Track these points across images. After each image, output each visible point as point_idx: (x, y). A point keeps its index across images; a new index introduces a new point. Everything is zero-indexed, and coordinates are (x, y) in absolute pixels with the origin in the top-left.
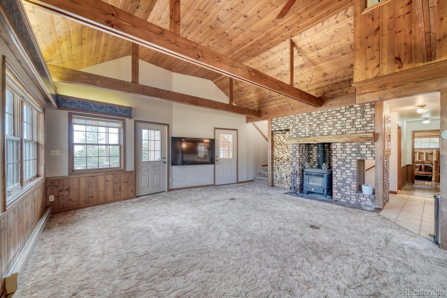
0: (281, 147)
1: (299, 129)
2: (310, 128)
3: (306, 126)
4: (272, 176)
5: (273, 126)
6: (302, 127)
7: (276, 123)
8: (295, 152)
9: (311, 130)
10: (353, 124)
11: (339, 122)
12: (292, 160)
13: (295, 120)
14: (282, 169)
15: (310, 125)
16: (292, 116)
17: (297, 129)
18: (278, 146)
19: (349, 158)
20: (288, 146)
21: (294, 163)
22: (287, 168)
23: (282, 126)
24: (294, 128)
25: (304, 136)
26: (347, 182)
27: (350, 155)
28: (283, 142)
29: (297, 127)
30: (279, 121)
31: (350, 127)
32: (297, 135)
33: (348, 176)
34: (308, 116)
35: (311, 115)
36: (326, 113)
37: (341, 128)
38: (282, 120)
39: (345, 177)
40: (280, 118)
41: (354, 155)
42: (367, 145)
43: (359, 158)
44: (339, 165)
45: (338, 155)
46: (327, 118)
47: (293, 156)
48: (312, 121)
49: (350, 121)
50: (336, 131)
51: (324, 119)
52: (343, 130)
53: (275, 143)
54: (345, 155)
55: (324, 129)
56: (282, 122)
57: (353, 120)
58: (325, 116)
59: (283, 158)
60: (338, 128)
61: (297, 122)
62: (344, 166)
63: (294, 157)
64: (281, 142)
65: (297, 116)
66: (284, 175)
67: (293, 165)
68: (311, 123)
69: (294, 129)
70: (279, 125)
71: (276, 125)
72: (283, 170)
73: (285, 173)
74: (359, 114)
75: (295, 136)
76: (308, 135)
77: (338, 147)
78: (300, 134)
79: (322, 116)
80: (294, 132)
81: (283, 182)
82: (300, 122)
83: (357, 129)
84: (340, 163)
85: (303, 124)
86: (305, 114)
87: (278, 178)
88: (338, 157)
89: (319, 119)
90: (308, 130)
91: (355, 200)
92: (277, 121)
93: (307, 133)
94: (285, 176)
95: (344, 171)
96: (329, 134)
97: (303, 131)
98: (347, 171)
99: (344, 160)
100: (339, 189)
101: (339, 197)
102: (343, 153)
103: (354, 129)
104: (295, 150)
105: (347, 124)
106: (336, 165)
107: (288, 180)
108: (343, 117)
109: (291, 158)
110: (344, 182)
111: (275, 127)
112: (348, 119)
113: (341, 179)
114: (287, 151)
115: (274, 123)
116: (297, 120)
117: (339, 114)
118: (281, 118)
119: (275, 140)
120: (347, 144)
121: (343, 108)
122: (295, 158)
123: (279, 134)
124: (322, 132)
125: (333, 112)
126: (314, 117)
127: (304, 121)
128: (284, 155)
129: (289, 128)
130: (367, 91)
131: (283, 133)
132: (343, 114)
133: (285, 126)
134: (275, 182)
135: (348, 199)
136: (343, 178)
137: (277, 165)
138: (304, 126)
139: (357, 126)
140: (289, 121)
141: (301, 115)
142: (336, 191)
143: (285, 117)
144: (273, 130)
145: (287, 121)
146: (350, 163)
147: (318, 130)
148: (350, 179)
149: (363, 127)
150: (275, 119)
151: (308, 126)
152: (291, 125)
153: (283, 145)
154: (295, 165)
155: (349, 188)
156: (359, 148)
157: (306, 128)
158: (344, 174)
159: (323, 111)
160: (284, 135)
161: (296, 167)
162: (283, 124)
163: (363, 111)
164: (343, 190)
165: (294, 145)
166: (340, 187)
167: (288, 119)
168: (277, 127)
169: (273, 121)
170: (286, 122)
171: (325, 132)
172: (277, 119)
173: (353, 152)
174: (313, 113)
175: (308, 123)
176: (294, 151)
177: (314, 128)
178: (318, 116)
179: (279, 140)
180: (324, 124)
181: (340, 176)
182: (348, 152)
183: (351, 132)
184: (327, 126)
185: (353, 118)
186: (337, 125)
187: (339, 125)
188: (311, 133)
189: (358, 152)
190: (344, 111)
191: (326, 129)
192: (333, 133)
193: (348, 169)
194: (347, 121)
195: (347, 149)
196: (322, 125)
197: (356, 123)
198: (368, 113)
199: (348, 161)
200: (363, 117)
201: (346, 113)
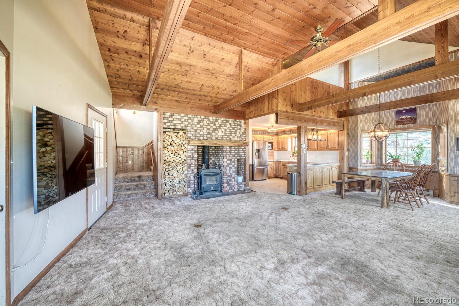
0: (172, 148)
1: (198, 131)
2: (208, 132)
3: (205, 129)
5: (165, 121)
6: (200, 129)
7: (170, 119)
9: (208, 134)
10: (236, 133)
11: (228, 130)
12: (191, 163)
13: (193, 121)
14: (174, 175)
15: (208, 129)
16: (190, 116)
17: (196, 131)
18: (169, 147)
19: (234, 158)
20: (182, 148)
21: (192, 165)
22: (181, 173)
23: (178, 125)
24: (192, 129)
25: (202, 138)
26: (233, 176)
27: (234, 156)
28: (176, 142)
29: (195, 128)
30: (174, 117)
31: (234, 135)
32: (196, 137)
33: (233, 171)
34: (206, 120)
35: (208, 119)
36: (220, 121)
37: (229, 135)
38: (179, 117)
39: (231, 172)
40: (175, 115)
41: (236, 156)
42: (242, 149)
43: (239, 158)
44: (228, 164)
45: (227, 156)
46: (220, 125)
48: (209, 125)
50: (226, 137)
51: (218, 125)
52: (230, 137)
53: (164, 143)
54: (231, 156)
55: (219, 134)
56: (179, 120)
57: (236, 130)
58: (220, 123)
59: (175, 161)
60: (227, 134)
61: (196, 124)
62: (231, 164)
63: (192, 159)
64: (173, 142)
65: (196, 117)
66: (176, 181)
67: (192, 168)
68: (209, 127)
69: (192, 130)
70: (174, 122)
71: (171, 122)
72: (175, 175)
73: (178, 179)
74: (239, 127)
75: (194, 138)
76: (205, 138)
77: (228, 149)
78: (198, 135)
79: (217, 123)
80: (192, 133)
81: (175, 189)
82: (199, 124)
83: (238, 138)
84: (229, 162)
85: (202, 126)
86: (203, 117)
87: (167, 186)
88: (228, 158)
89: (215, 124)
90: (206, 133)
91: (236, 188)
92: (171, 116)
93: (205, 136)
94: (177, 182)
95: (231, 168)
96: (222, 139)
97: (201, 133)
98: (233, 168)
99: (231, 160)
100: (228, 183)
101: (228, 189)
102: (231, 154)
103: (236, 137)
105: (233, 133)
106: (226, 164)
107: (181, 185)
108: (231, 127)
109: (190, 161)
110: (231, 177)
111: (169, 124)
112: (233, 128)
113: (229, 174)
114: (181, 153)
115: (167, 119)
116: (195, 121)
117: (228, 124)
118: (177, 115)
120: (233, 148)
121: (231, 120)
122: (193, 161)
123: (169, 132)
124: (217, 136)
125: (225, 122)
126: (211, 122)
127: (203, 124)
128: (177, 158)
129: (187, 128)
131: (174, 132)
132: (230, 124)
133: (183, 125)
135: (233, 188)
136: (231, 173)
137: (167, 170)
138: (202, 129)
139: (238, 135)
140: (186, 120)
141: (199, 117)
142: (226, 185)
143: (183, 115)
144: (165, 126)
145: (185, 120)
146: (234, 162)
147: (214, 134)
148: (234, 174)
149: (241, 136)
150: (169, 114)
151: (206, 129)
152: (190, 125)
153: (175, 147)
154: (193, 168)
155: (233, 180)
156: (239, 150)
157: (204, 131)
158: (231, 170)
159: (218, 119)
160: (176, 134)
161: (194, 170)
162: (180, 122)
163: (241, 125)
164: (230, 182)
165: (193, 147)
166: (228, 181)
167: (185, 118)
168: (172, 124)
169: (166, 116)
170: (183, 120)
171: (219, 136)
172: (171, 115)
173: (236, 153)
174: (210, 118)
175: (206, 127)
176: (192, 153)
177: (211, 132)
178: (214, 122)
179: (170, 140)
180: (219, 130)
181: (228, 172)
182: (233, 154)
183: (235, 139)
184: (220, 132)
185: (236, 129)
186: (227, 132)
187: (228, 132)
188: (209, 136)
189: (238, 153)
190: (231, 122)
191: (220, 134)
192: (224, 139)
193: (233, 166)
194: (233, 130)
195: (233, 151)
196: (217, 130)
197: (237, 133)
198: (243, 127)
199: (233, 160)
200: (241, 129)
201: (232, 124)
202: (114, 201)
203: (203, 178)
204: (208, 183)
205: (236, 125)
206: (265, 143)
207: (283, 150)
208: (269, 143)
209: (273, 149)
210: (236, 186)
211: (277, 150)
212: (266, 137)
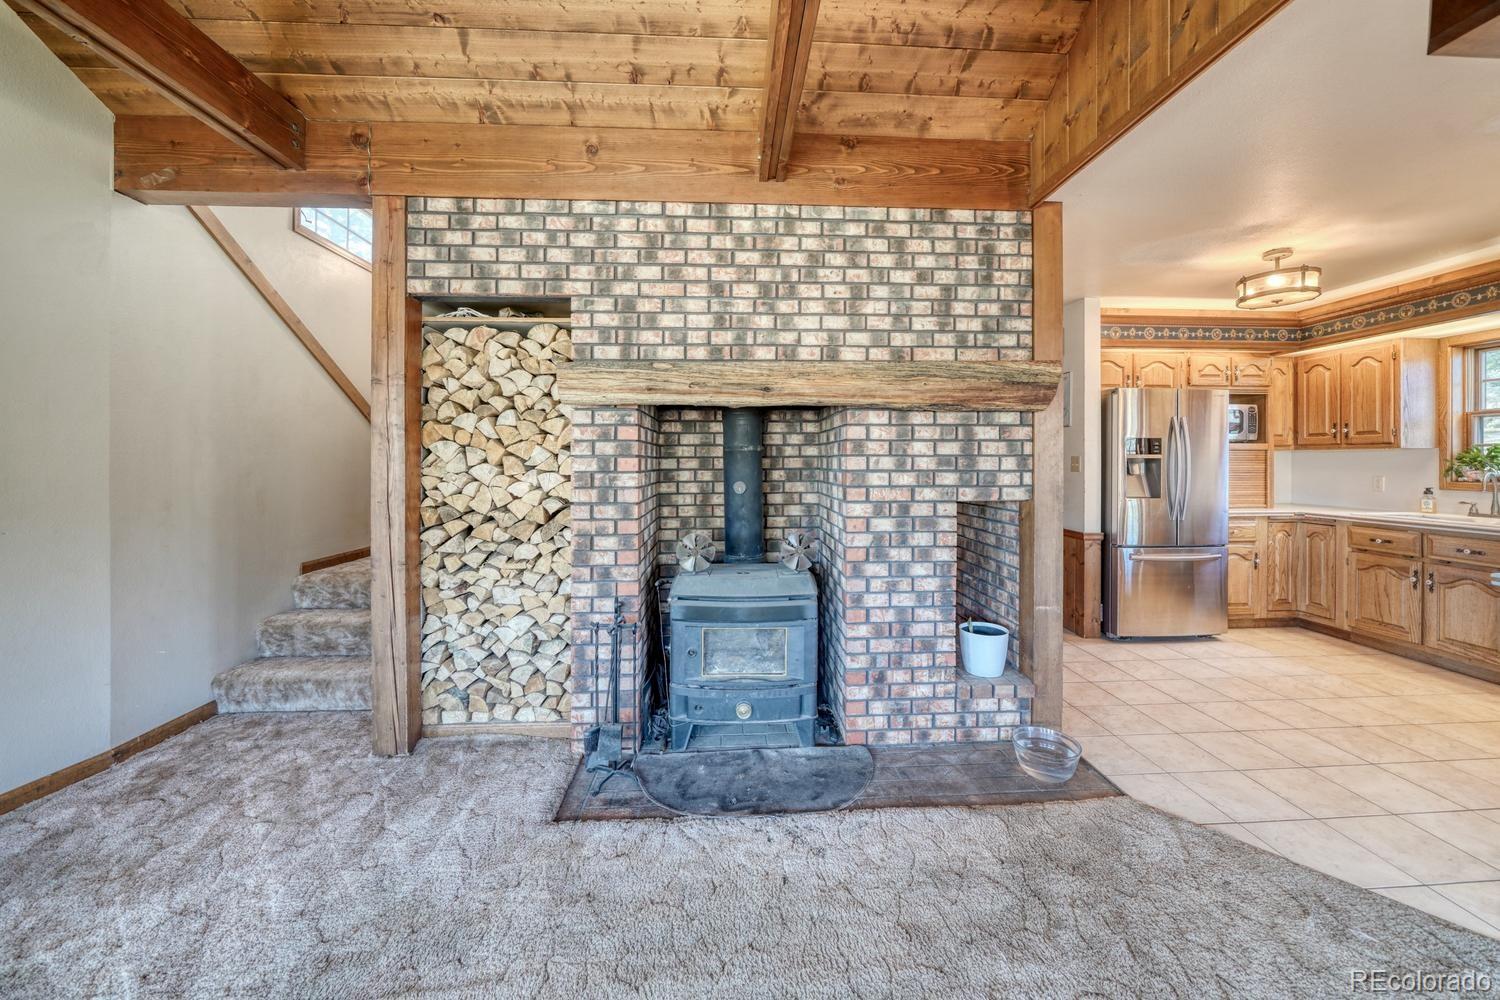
0: (486, 426)
1: (644, 306)
2: (715, 308)
3: (692, 289)
4: (415, 656)
5: (419, 253)
6: (661, 290)
7: (456, 238)
8: (607, 466)
9: (720, 323)
10: (943, 310)
11: (881, 291)
12: (591, 527)
13: (607, 238)
14: (497, 593)
15: (717, 289)
16: (585, 207)
17: (627, 306)
18: (467, 421)
19: (929, 494)
20: (547, 426)
21: (601, 543)
22: (542, 586)
23: (504, 270)
24: (604, 292)
25: (672, 352)
26: (917, 630)
27: (928, 479)
28: (508, 389)
29: (625, 289)
30: (477, 222)
31: (929, 324)
32: (627, 345)
33: (921, 596)
34: (703, 225)
35: (723, 222)
36: (812, 228)
37: (886, 323)
38: (510, 222)
39: (905, 600)
40: (486, 205)
41: (950, 479)
42: (1003, 427)
43: (969, 495)
44: (879, 537)
45: (874, 479)
46: (816, 260)
47: (593, 495)
48: (724, 258)
49: (934, 292)
50: (863, 338)
51: (799, 259)
52: (898, 340)
53: (436, 395)
54: (907, 479)
55: (801, 322)
56: (510, 239)
57: (946, 288)
58: (810, 244)
59: (505, 509)
60: (873, 322)
61: (628, 257)
62: (903, 543)
63: (603, 501)
64: (489, 388)
65: (629, 214)
66: (512, 632)
67: (598, 559)
68: (723, 275)
69: (605, 304)
70: (481, 254)
71: (460, 256)
72: (508, 597)
73: (525, 622)
74: (971, 262)
76: (700, 353)
77: (875, 433)
78: (648, 337)
79: (789, 243)
80: (602, 320)
81: (504, 687)
82: (648, 254)
83: (961, 343)
84: (884, 525)
85: (673, 273)
86: (681, 209)
87: (460, 663)
88: (875, 495)
89: (770, 254)
90: (706, 321)
91: (950, 720)
92: (460, 218)
93: (693, 337)
94: (521, 645)
95: (902, 569)
96: (831, 353)
97: (667, 321)
98: (918, 570)
99: (904, 508)
100: (881, 679)
101: (880, 722)
102: (900, 468)
103: (948, 339)
104: (608, 448)
105: (917, 307)
106: (864, 540)
107: (544, 665)
108: (900, 266)
109: (584, 513)
110: (904, 633)
111: (444, 270)
112: (924, 277)
113: (890, 616)
114: (538, 456)
115: (432, 238)
116: (624, 241)
117: (881, 245)
118: (501, 205)
119: (434, 375)
120: (917, 418)
121: (901, 214)
122: (610, 511)
123: (469, 328)
124: (788, 338)
125: (852, 230)
126: (740, 238)
127: (679, 257)
128: (518, 489)
129: (568, 289)
131: (501, 329)
132: (898, 246)
133: (536, 272)
134: (431, 698)
135: (922, 721)
136: (901, 610)
137: (452, 564)
138: (675, 289)
139: (962, 325)
140: (561, 240)
141: (656, 208)
142: (865, 692)
143: (533, 206)
144: (420, 287)
145: (552, 235)
146: (929, 523)
147: (765, 321)
148: (929, 614)
149: (986, 330)
150: (445, 204)
151: (702, 290)
152: (584, 271)
153: (508, 418)
154: (608, 559)
155: (923, 659)
156: (969, 439)
157: (691, 305)
158: (904, 585)
159: (794, 211)
160: (512, 338)
161: (615, 572)
162: (519, 255)
163: (989, 251)
164: (898, 676)
165: (606, 417)
166: (882, 662)
167: (554, 223)
168: (466, 269)
169: (427, 221)
170: (540, 238)
171: (809, 339)
172: (461, 211)
173: (944, 461)
174: (735, 210)
175: (701, 273)
176: (603, 459)
177: (742, 306)
178: (769, 238)
179: (474, 377)
180: (803, 290)
181: (882, 600)
182: (923, 464)
183: (934, 355)
184: (815, 307)
185: (946, 277)
186: (869, 308)
187: (881, 307)
188: (725, 338)
189: (966, 463)
190: (903, 231)
191: (811, 323)
192: (847, 354)
193: (924, 554)
194: (919, 291)
195: (918, 448)
196: (792, 294)
197: (958, 308)
198: (1008, 263)
199: (920, 510)
200: (987, 281)
201: (913, 246)
202: (208, 712)
203: (682, 636)
204: (718, 671)
205: (948, 247)
206: (1199, 397)
207: (1351, 445)
208: (1235, 398)
209: (1262, 437)
210: (949, 705)
211: (1298, 445)
212: (1209, 361)
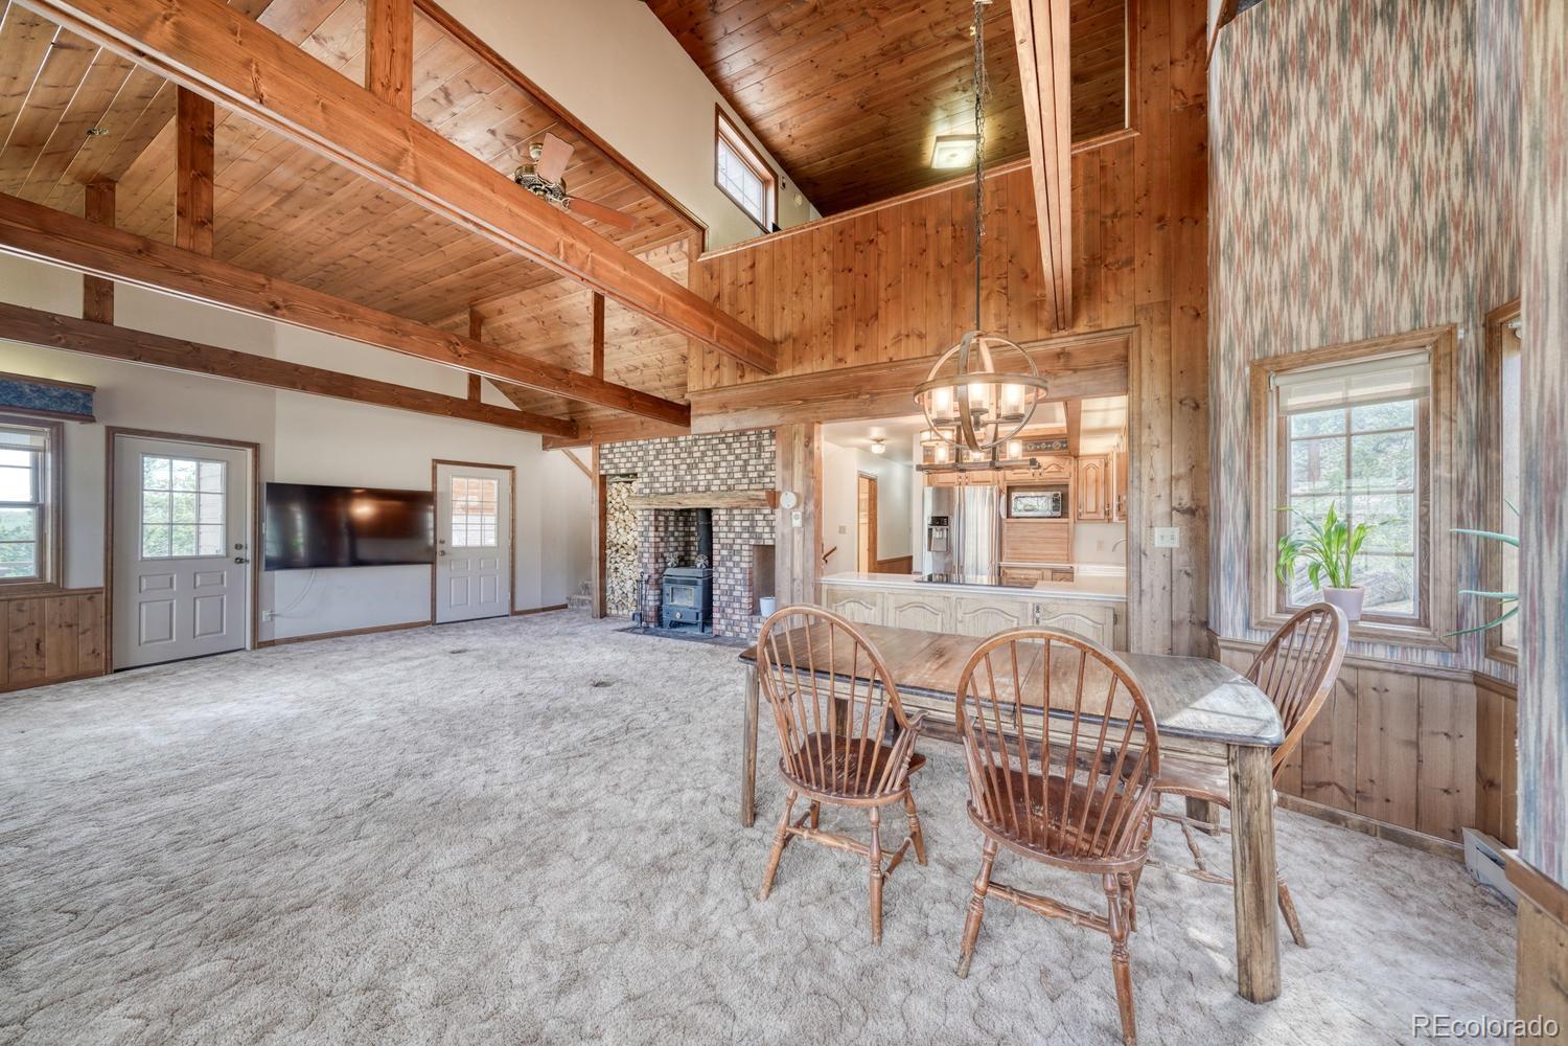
0: (621, 516)
1: (656, 475)
2: (675, 474)
3: (668, 468)
4: (603, 589)
5: (603, 462)
6: (660, 469)
7: (610, 456)
8: (647, 530)
9: (676, 478)
10: (744, 470)
11: (723, 464)
12: (643, 550)
13: (647, 452)
14: (624, 572)
15: (675, 467)
16: (641, 442)
17: (651, 475)
18: (617, 514)
19: (739, 541)
20: (634, 516)
22: (633, 570)
23: (622, 465)
24: (646, 471)
25: (663, 490)
26: (735, 593)
27: (740, 535)
28: (626, 503)
29: (651, 469)
30: (615, 450)
31: (740, 475)
32: (651, 488)
33: (736, 580)
34: (671, 445)
35: (677, 443)
36: (702, 442)
37: (725, 476)
38: (623, 450)
39: (731, 582)
40: (617, 445)
41: (746, 535)
42: (764, 515)
43: (753, 542)
44: (723, 557)
45: (722, 535)
46: (704, 454)
47: (642, 539)
48: (677, 456)
49: (741, 463)
50: (718, 482)
51: (698, 454)
52: (730, 482)
53: (610, 506)
54: (732, 535)
55: (699, 477)
56: (623, 455)
57: (745, 461)
58: (702, 448)
59: (626, 543)
60: (722, 476)
61: (652, 458)
62: (731, 560)
63: (646, 541)
64: (622, 503)
65: (651, 444)
67: (645, 561)
68: (677, 462)
69: (646, 475)
70: (616, 461)
71: (611, 462)
74: (753, 450)
75: (648, 491)
76: (670, 490)
77: (722, 518)
78: (657, 485)
79: (696, 448)
80: (645, 480)
82: (656, 457)
83: (750, 483)
84: (724, 552)
85: (663, 463)
86: (665, 440)
87: (615, 594)
88: (722, 541)
89: (690, 453)
90: (672, 479)
91: (746, 630)
92: (611, 450)
93: (669, 484)
95: (730, 570)
96: (708, 489)
97: (662, 479)
98: (736, 570)
99: (731, 546)
100: (723, 611)
101: (724, 627)
102: (730, 531)
103: (746, 481)
104: (646, 523)
105: (735, 469)
106: (719, 558)
108: (730, 454)
110: (731, 595)
111: (608, 467)
112: (738, 457)
113: (726, 587)
114: (633, 526)
115: (605, 457)
116: (650, 453)
117: (724, 446)
118: (620, 444)
119: (609, 499)
120: (735, 512)
122: (647, 545)
123: (617, 483)
124: (695, 483)
125: (715, 441)
127: (665, 457)
128: (629, 537)
129: (637, 470)
130: (705, 412)
131: (625, 482)
132: (729, 446)
133: (629, 465)
134: (609, 605)
135: (736, 629)
136: (730, 585)
138: (664, 468)
139: (750, 475)
140: (635, 454)
141: (659, 440)
142: (718, 615)
143: (629, 443)
144: (603, 472)
145: (632, 453)
146: (740, 553)
147: (689, 478)
148: (739, 588)
149: (759, 476)
150: (608, 446)
151: (670, 468)
152: (640, 464)
153: (627, 513)
154: (647, 561)
155: (737, 605)
156: (753, 520)
157: (668, 473)
158: (731, 576)
160: (628, 486)
161: (648, 565)
162: (624, 460)
163: (760, 445)
164: (729, 611)
165: (646, 513)
166: (724, 605)
167: (633, 449)
168: (613, 466)
169: (604, 451)
170: (630, 454)
171: (702, 483)
172: (611, 447)
173: (745, 529)
174: (681, 438)
175: (671, 462)
176: (646, 527)
177: (682, 473)
179: (618, 500)
180: (700, 466)
181: (723, 581)
182: (737, 529)
183: (741, 487)
184: (703, 471)
185: (745, 457)
186: (720, 470)
187: (724, 470)
188: (677, 484)
189: (751, 529)
190: (731, 440)
191: (702, 477)
192: (713, 488)
193: (736, 564)
194: (737, 463)
195: (736, 523)
196: (697, 467)
197: (749, 468)
198: (767, 449)
199: (736, 547)
200: (759, 457)
201: (734, 445)
202: (565, 606)
203: (668, 588)
204: (675, 603)
205: (744, 445)
210: (746, 624)
